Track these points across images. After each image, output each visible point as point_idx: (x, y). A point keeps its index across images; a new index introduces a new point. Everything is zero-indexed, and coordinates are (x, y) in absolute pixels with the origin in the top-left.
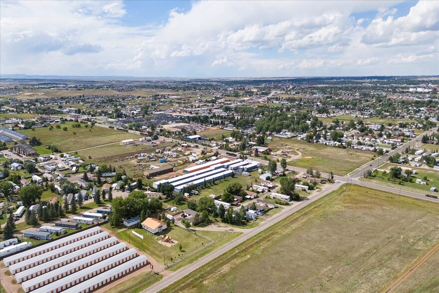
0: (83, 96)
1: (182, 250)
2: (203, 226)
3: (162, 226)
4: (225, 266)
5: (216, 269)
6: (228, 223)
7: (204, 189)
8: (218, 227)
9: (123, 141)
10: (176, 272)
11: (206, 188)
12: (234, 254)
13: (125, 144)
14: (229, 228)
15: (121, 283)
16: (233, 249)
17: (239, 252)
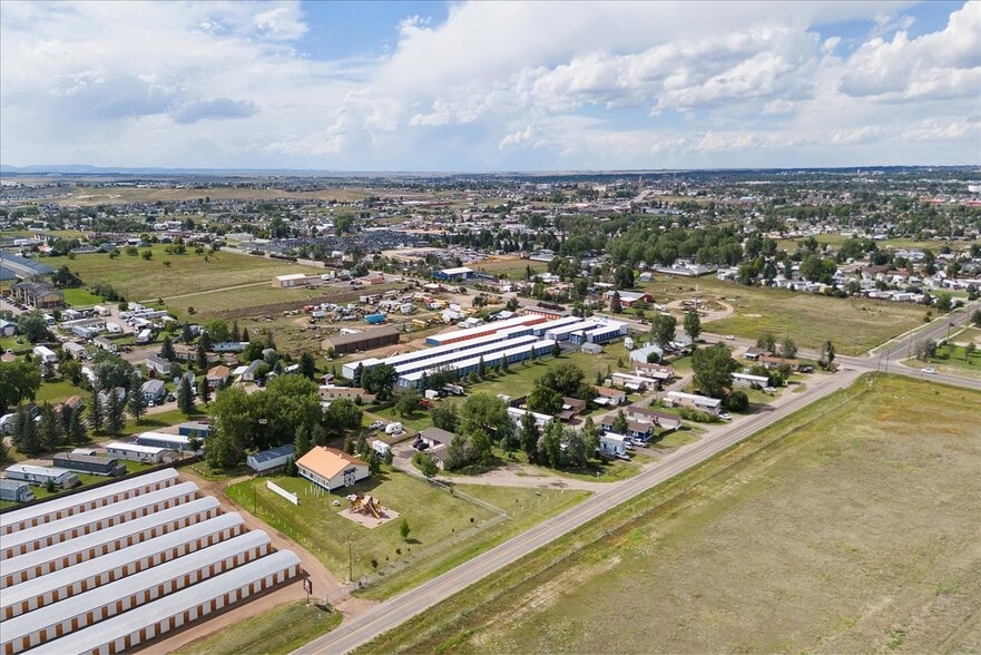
0: (208, 200)
1: (410, 536)
2: (473, 473)
3: (353, 470)
4: (541, 588)
5: (513, 599)
6: (548, 466)
7: (479, 382)
8: (520, 475)
9: (281, 278)
10: (386, 603)
11: (485, 379)
12: (570, 552)
13: (285, 284)
14: (551, 478)
15: (203, 638)
16: (566, 538)
17: (585, 548)
